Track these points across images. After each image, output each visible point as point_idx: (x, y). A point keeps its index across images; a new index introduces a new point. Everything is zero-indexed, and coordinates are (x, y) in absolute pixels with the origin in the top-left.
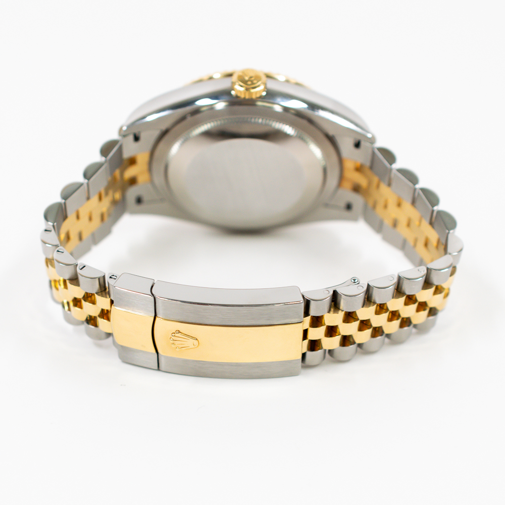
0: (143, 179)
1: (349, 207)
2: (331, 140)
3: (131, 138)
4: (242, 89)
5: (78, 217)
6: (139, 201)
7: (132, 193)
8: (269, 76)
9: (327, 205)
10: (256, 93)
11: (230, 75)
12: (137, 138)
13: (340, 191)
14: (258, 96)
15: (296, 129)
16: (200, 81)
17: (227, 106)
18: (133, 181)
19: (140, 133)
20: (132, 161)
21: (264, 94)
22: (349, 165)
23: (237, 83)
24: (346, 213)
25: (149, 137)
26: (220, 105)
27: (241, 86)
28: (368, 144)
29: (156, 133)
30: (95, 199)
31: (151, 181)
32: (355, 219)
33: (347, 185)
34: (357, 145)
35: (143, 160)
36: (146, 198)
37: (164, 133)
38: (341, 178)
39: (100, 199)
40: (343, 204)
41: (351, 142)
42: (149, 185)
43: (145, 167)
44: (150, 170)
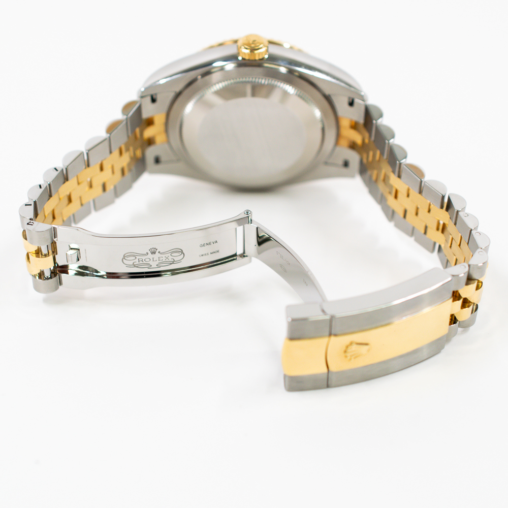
0: (160, 139)
1: (346, 164)
2: (328, 98)
3: (149, 99)
4: (248, 51)
5: (102, 169)
6: (157, 160)
7: (151, 153)
8: (271, 42)
9: (326, 163)
10: (259, 54)
11: (236, 42)
12: (153, 100)
13: (338, 149)
14: (261, 57)
15: (296, 89)
16: (212, 47)
17: (235, 67)
18: (150, 142)
19: (156, 94)
20: (150, 122)
21: (266, 56)
22: (345, 123)
23: (243, 47)
24: (344, 170)
25: (165, 99)
26: (230, 66)
27: (247, 49)
28: (361, 102)
29: (171, 95)
30: (116, 153)
31: (168, 141)
32: (352, 176)
33: (344, 143)
34: (351, 104)
35: (159, 119)
36: (163, 159)
37: (178, 95)
38: (338, 136)
39: (121, 153)
40: (341, 162)
41: (345, 101)
42: (166, 146)
43: (162, 128)
44: (166, 130)
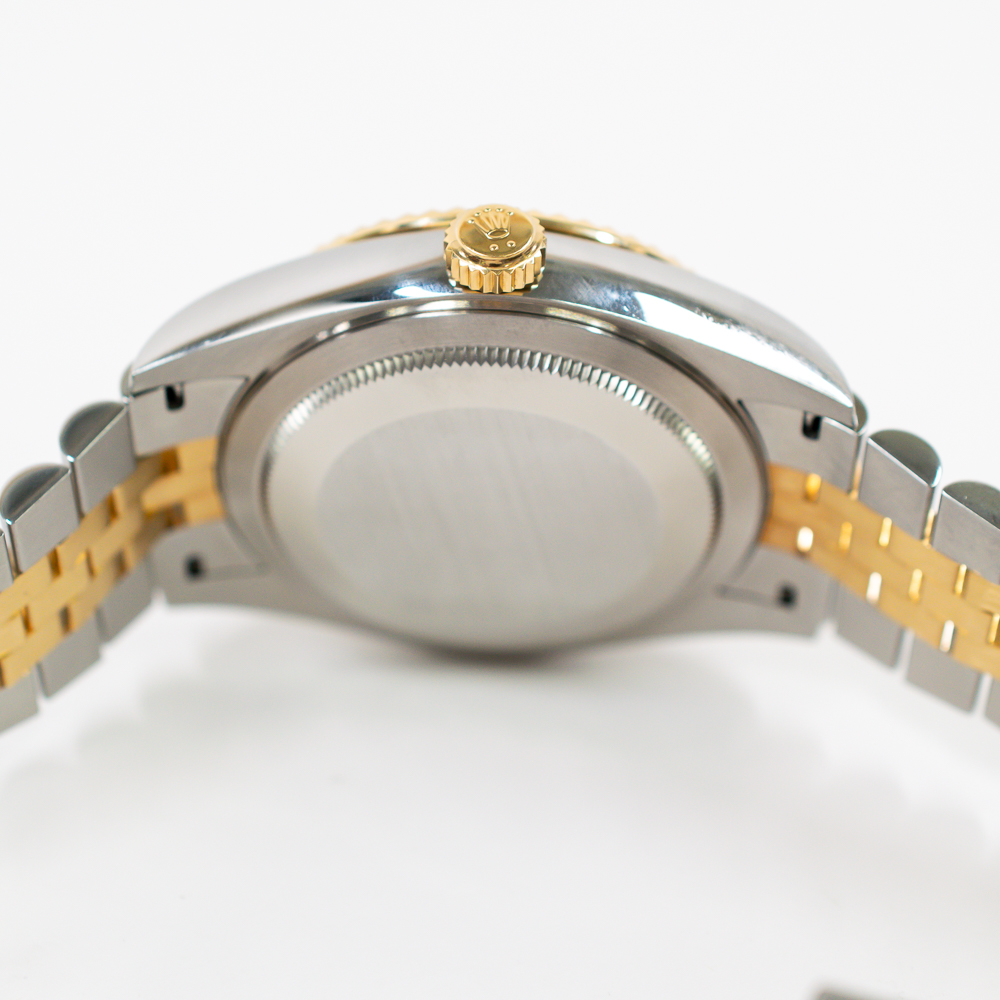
0: (202, 509)
1: (787, 597)
2: (735, 410)
3: (160, 396)
4: (478, 267)
6: (194, 569)
7: (173, 548)
8: (550, 227)
9: (724, 591)
12: (174, 400)
13: (762, 553)
18: (171, 518)
19: (182, 384)
20: (166, 463)
22: (788, 483)
24: (781, 614)
25: (210, 396)
27: (473, 259)
29: (233, 386)
31: (229, 518)
32: (807, 631)
33: (781, 539)
34: (812, 429)
35: (197, 456)
36: (212, 562)
38: (767, 518)
39: (55, 569)
40: (771, 590)
41: (795, 421)
42: (223, 529)
43: (207, 479)
44: (220, 484)
